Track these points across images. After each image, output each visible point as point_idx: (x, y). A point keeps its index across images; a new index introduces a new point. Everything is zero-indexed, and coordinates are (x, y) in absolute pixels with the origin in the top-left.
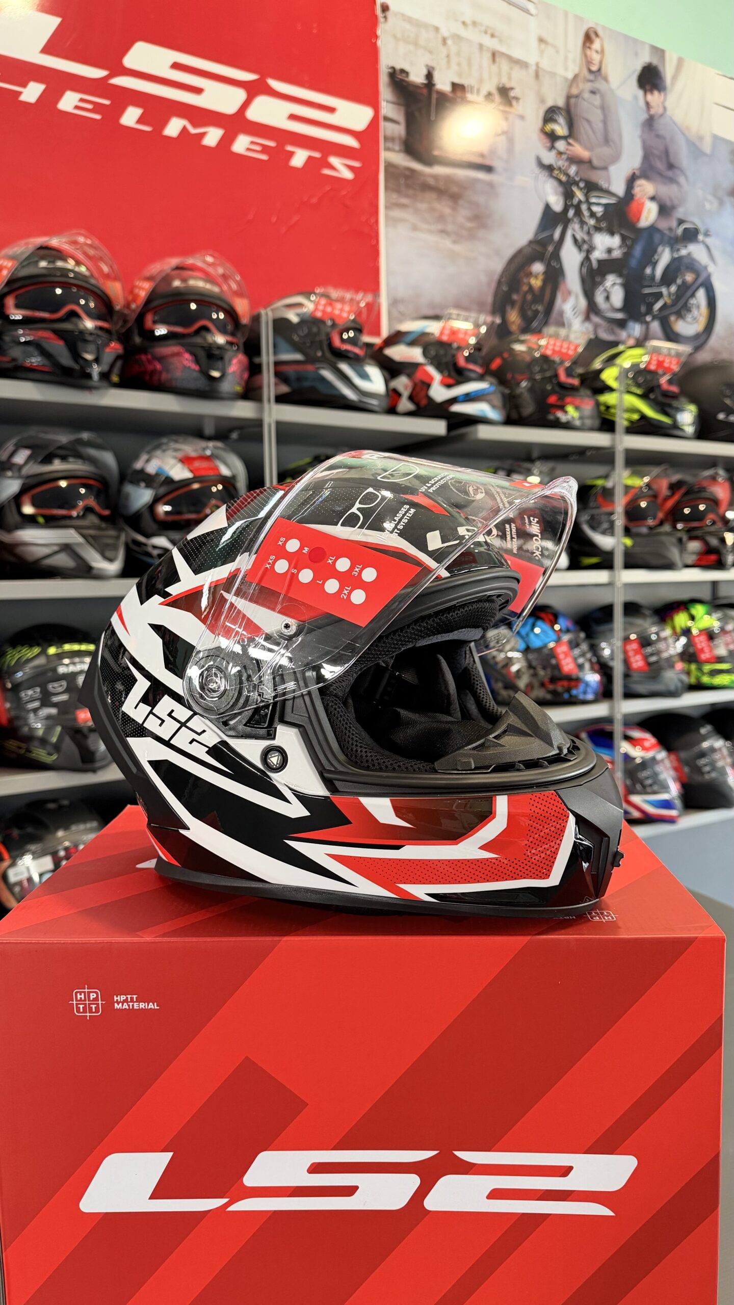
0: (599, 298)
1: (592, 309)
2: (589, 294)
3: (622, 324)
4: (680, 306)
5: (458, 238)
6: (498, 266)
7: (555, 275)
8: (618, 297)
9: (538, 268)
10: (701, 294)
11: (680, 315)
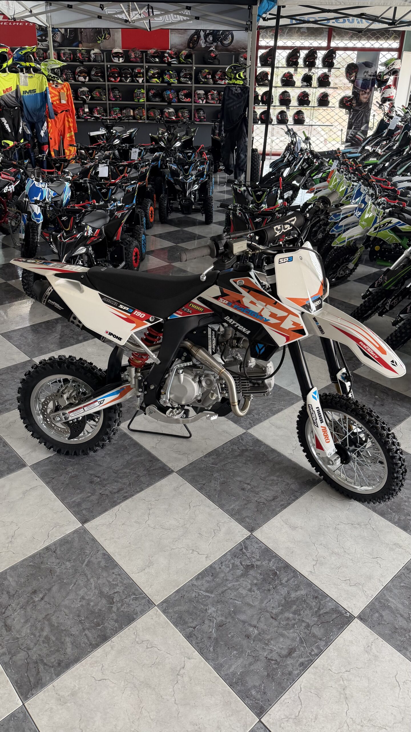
0: (208, 39)
1: (206, 41)
2: (205, 39)
3: (212, 43)
4: (225, 38)
5: (181, 34)
6: (189, 37)
7: (199, 37)
8: (211, 39)
9: (196, 36)
10: (230, 36)
11: (225, 40)
